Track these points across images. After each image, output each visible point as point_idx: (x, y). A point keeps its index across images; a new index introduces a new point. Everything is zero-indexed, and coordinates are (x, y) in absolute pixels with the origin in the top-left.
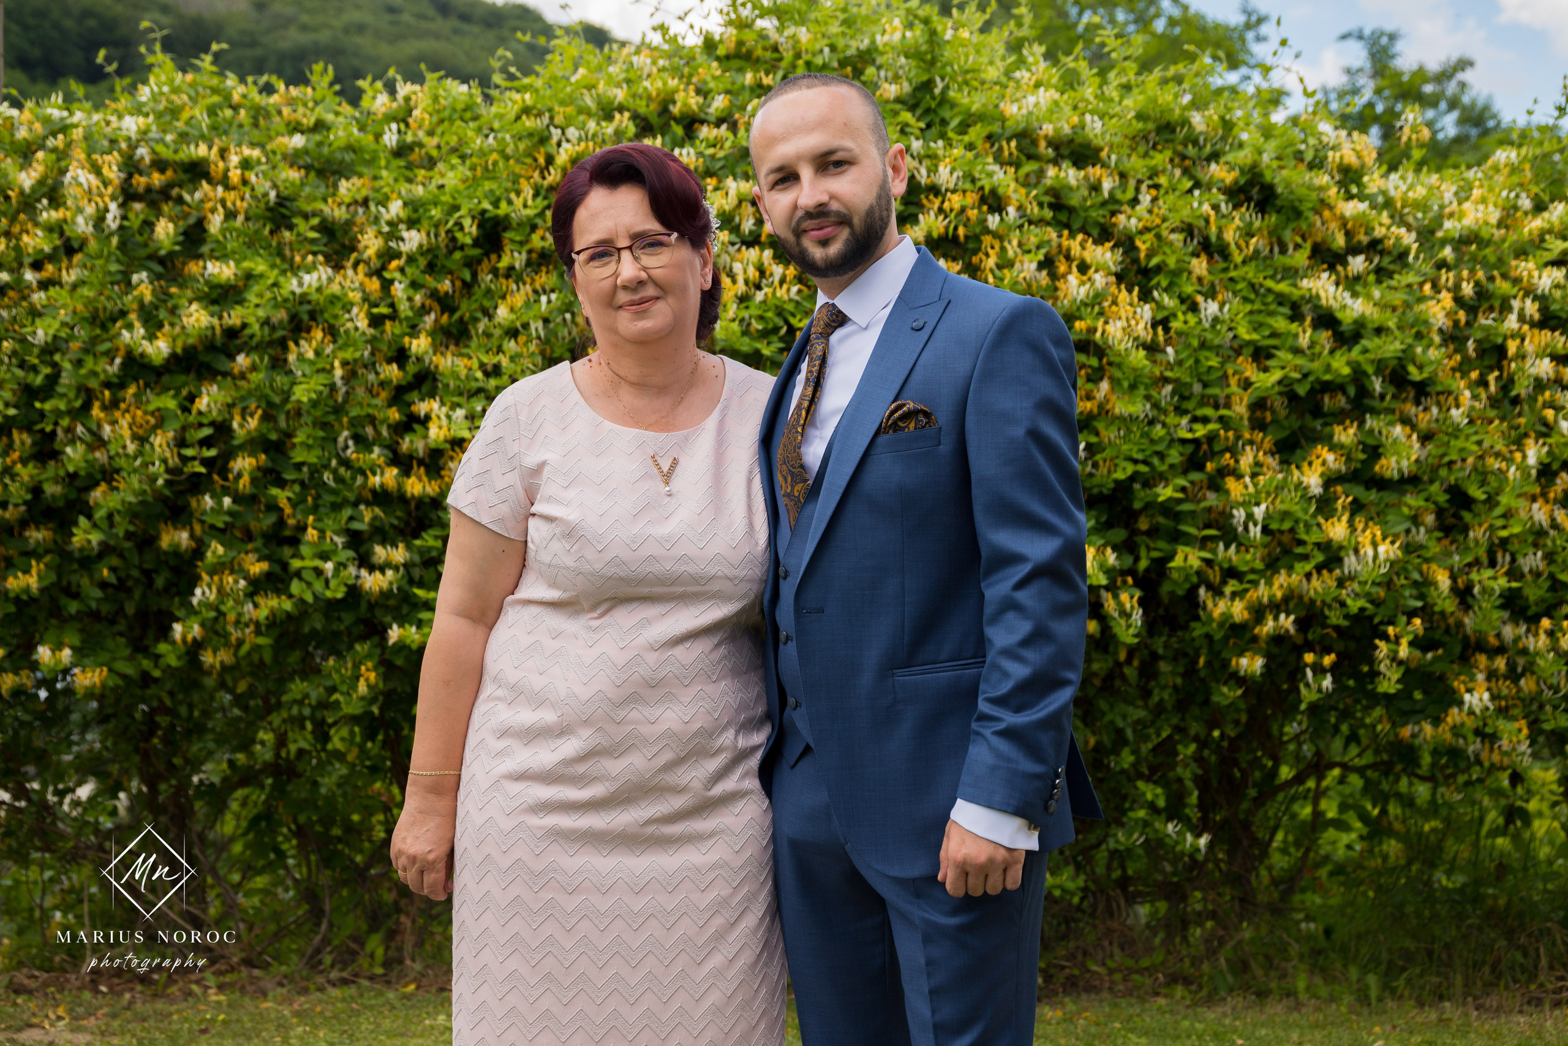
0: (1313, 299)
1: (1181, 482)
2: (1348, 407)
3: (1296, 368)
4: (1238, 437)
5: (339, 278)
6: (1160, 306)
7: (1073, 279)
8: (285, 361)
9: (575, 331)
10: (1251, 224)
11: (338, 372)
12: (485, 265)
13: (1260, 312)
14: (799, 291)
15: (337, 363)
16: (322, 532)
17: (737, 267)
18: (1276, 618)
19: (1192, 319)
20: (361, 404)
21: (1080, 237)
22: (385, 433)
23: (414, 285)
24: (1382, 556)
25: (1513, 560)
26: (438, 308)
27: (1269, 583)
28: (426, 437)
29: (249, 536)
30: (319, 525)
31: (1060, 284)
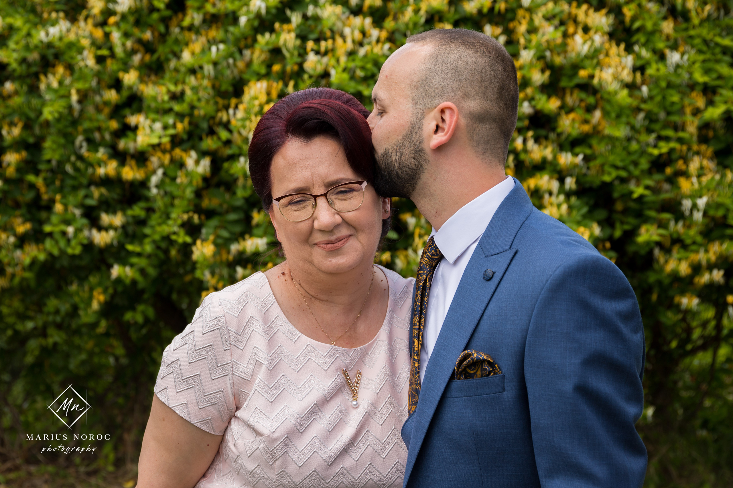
1: (649, 182)
4: (689, 149)
5: (74, 29)
6: (638, 56)
7: (579, 38)
8: (38, 88)
9: (236, 72)
11: (74, 97)
12: (174, 21)
13: (709, 60)
15: (73, 92)
16: (66, 206)
17: (347, 31)
18: (711, 273)
19: (661, 66)
20: (91, 120)
21: (585, 7)
22: (107, 136)
23: (126, 35)
26: (142, 49)
27: (707, 251)
28: (135, 141)
29: (17, 205)
30: (64, 201)
31: (569, 41)
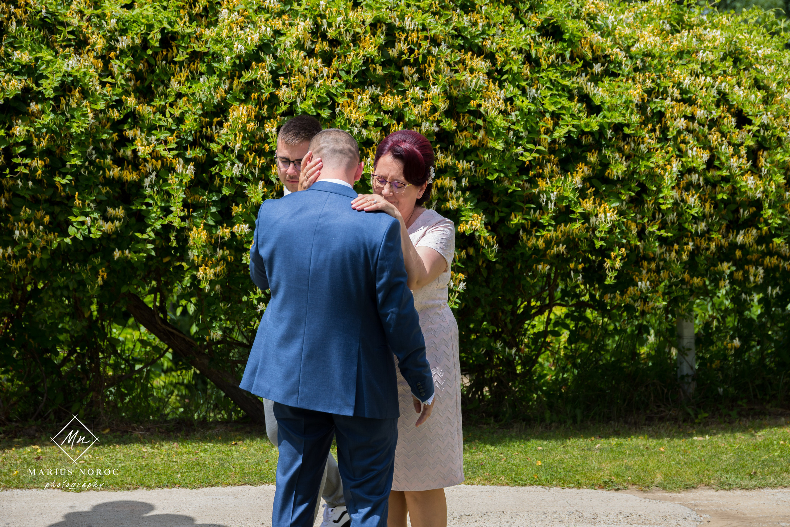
0: (580, 89)
1: (519, 181)
2: (594, 142)
3: (573, 126)
4: (543, 158)
5: (82, 60)
6: (508, 91)
8: (58, 107)
10: (551, 48)
13: (555, 95)
14: (337, 81)
15: (89, 110)
16: (84, 201)
17: (306, 69)
18: (558, 246)
19: (524, 98)
21: (470, 53)
22: (110, 147)
24: (609, 219)
25: (663, 216)
26: (135, 77)
27: (556, 230)
30: (82, 197)
